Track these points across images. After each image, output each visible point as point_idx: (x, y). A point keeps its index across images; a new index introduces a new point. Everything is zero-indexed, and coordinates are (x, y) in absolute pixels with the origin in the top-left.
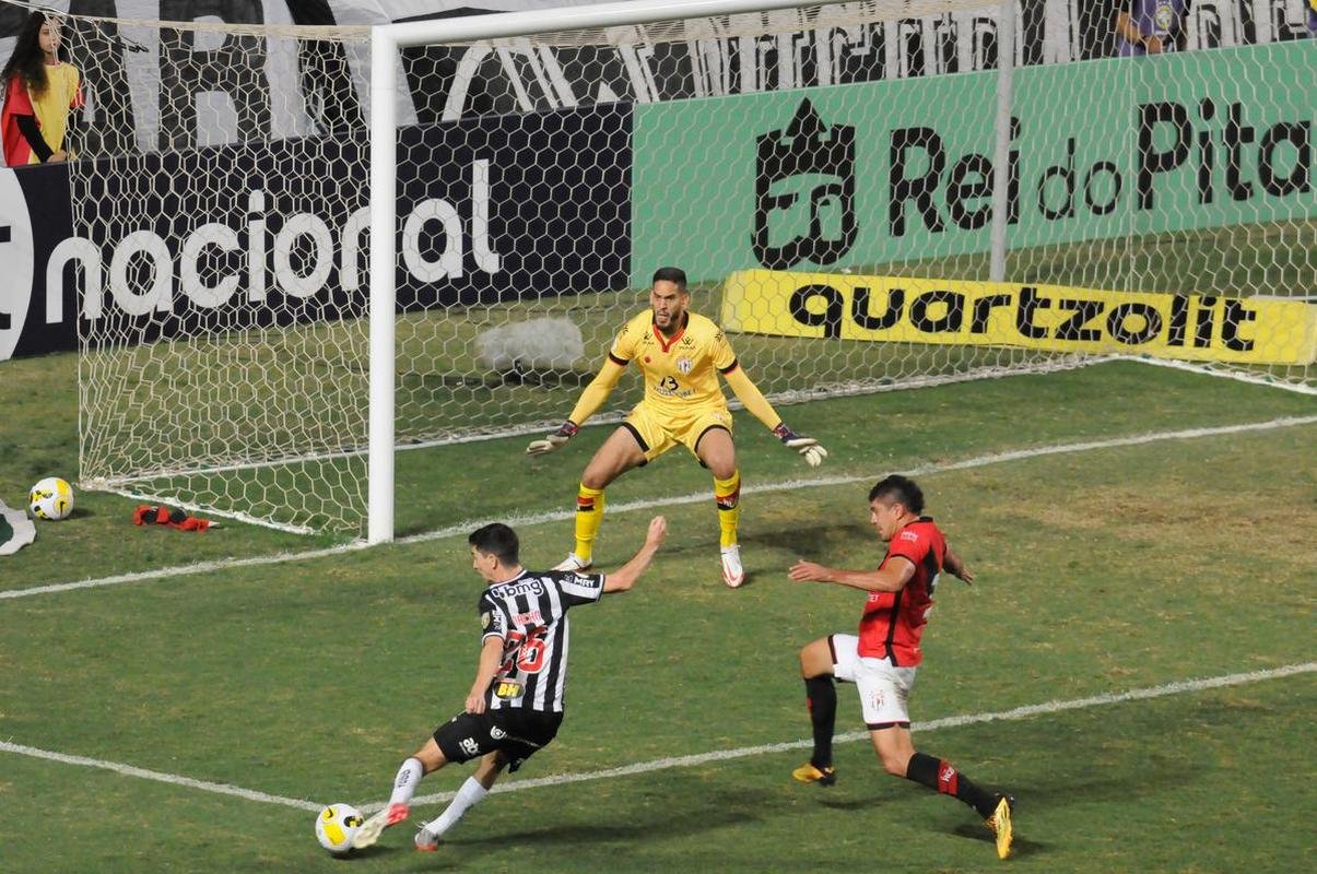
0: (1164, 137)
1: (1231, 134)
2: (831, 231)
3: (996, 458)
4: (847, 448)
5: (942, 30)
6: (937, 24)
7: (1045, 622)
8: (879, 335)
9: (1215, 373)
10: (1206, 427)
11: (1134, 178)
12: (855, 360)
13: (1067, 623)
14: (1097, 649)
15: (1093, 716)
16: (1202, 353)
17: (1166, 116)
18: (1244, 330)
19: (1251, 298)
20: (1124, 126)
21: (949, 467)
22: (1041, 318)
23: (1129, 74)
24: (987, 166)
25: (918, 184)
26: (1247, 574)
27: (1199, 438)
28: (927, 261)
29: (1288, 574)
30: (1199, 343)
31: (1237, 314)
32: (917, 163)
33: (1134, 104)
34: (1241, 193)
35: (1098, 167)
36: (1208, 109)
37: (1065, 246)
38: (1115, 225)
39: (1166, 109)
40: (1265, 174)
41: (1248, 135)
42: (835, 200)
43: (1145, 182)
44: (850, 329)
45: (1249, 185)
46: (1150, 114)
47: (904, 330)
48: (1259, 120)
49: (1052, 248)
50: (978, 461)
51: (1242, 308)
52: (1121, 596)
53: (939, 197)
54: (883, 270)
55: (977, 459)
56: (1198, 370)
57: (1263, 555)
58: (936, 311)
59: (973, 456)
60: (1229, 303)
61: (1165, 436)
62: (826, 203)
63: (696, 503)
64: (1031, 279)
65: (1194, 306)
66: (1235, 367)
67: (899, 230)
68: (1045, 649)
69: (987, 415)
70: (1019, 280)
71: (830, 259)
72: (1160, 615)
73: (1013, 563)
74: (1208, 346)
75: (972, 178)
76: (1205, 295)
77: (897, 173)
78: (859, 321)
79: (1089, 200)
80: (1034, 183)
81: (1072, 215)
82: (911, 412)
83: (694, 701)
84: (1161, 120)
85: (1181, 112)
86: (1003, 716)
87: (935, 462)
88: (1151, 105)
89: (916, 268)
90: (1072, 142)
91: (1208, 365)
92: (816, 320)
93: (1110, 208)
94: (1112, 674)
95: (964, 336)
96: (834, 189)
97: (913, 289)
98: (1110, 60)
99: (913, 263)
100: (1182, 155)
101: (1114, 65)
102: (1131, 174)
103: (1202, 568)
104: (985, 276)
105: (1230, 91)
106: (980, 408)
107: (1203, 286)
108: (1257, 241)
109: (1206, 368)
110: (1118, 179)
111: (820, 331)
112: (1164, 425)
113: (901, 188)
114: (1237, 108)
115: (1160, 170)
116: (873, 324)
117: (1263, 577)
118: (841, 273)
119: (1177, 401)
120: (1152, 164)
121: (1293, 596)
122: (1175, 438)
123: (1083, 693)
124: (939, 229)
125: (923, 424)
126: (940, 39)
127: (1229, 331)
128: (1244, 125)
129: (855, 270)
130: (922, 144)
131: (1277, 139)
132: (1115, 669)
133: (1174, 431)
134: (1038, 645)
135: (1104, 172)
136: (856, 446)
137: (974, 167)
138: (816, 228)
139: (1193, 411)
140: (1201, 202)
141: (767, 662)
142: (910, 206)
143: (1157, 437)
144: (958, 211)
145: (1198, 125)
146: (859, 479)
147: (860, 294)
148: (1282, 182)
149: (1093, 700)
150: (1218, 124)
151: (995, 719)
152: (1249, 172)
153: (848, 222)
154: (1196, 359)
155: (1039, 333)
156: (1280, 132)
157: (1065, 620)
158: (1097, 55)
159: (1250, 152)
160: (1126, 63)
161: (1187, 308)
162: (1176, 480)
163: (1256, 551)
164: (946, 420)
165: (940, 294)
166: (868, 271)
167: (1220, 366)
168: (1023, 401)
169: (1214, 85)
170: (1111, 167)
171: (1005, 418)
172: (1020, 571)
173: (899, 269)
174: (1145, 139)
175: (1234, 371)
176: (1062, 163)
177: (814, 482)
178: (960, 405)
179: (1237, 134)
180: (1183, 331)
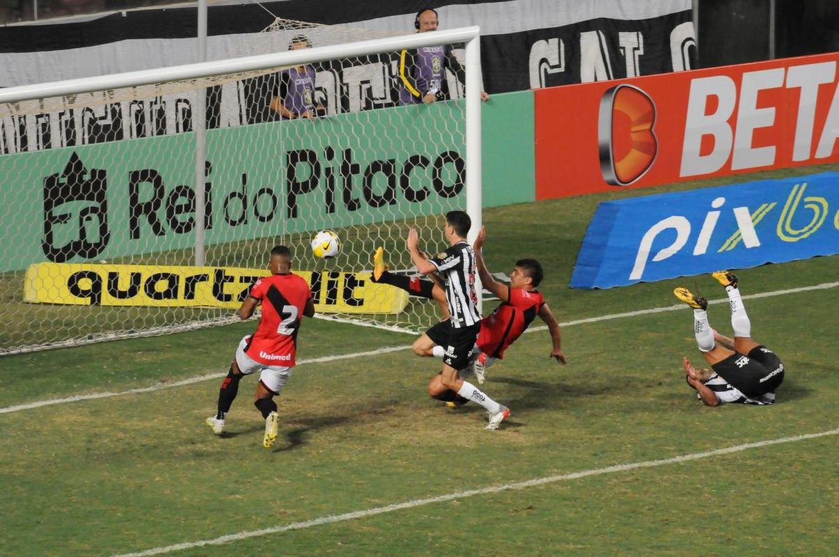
0: (303, 171)
1: (345, 169)
2: (93, 237)
3: (202, 378)
4: (107, 375)
7: (237, 482)
8: (127, 302)
9: (340, 320)
10: (336, 355)
11: (285, 199)
12: (112, 318)
13: (249, 482)
14: (270, 498)
15: (269, 541)
16: (331, 308)
17: (303, 158)
18: (357, 293)
19: (361, 272)
20: (277, 164)
21: (173, 385)
22: (228, 288)
23: (279, 133)
24: (192, 194)
25: (148, 205)
26: (364, 447)
27: (331, 361)
28: (156, 254)
29: (389, 447)
30: (329, 302)
31: (352, 283)
32: (146, 192)
33: (284, 151)
34: (352, 206)
35: (262, 191)
36: (330, 154)
37: (242, 242)
38: (274, 228)
39: (303, 154)
40: (367, 193)
41: (356, 169)
42: (95, 217)
43: (291, 200)
44: (107, 299)
45: (357, 200)
46: (293, 157)
47: (142, 299)
48: (363, 159)
49: (235, 244)
50: (190, 381)
51: (356, 279)
52: (285, 463)
53: (161, 214)
54: (127, 261)
55: (190, 379)
56: (329, 318)
57: (373, 435)
58: (162, 286)
59: (187, 378)
60: (347, 276)
61: (309, 361)
62: (89, 219)
63: (11, 412)
64: (222, 264)
65: (325, 278)
66: (352, 316)
67: (137, 235)
68: (237, 499)
69: (195, 351)
70: (215, 264)
71: (93, 254)
72: (310, 475)
73: (215, 445)
74: (335, 303)
75: (182, 201)
76: (331, 271)
77: (134, 199)
78: (113, 293)
79: (257, 213)
80: (222, 203)
81: (246, 223)
82: (148, 350)
83: (14, 539)
84: (301, 161)
85: (313, 155)
86: (210, 542)
87: (163, 382)
88: (294, 151)
89: (148, 259)
90: (244, 176)
91: (335, 315)
92: (85, 293)
93: (270, 217)
94: (280, 513)
95: (181, 301)
96: (94, 210)
97: (147, 272)
98: (267, 123)
99: (147, 256)
100: (315, 183)
101: (270, 127)
102: (282, 195)
103: (335, 445)
104: (193, 264)
105: (343, 141)
106: (190, 347)
107: (329, 266)
108: (363, 236)
109: (334, 318)
110: (275, 199)
111: (87, 300)
112: (308, 354)
113: (137, 209)
114: (348, 152)
115: (301, 193)
116: (122, 295)
117: (374, 449)
118: (101, 263)
119: (316, 339)
120: (296, 188)
121: (393, 461)
122: (316, 362)
123: (263, 526)
124: (162, 234)
125: (155, 358)
127: (347, 294)
128: (353, 163)
129: (109, 261)
130: (150, 180)
131: (374, 171)
132: (282, 510)
133: (314, 358)
134: (232, 497)
135: (266, 195)
136: (113, 373)
137: (184, 194)
138: (83, 233)
139: (327, 345)
140: (327, 212)
141: (60, 512)
142: (143, 220)
143: (304, 362)
144: (174, 223)
145: (324, 163)
146: (115, 394)
147: (113, 276)
148: (377, 198)
149: (269, 530)
150: (337, 162)
151: (206, 545)
152: (357, 192)
153: (103, 229)
154: (327, 312)
155: (228, 298)
156: (376, 166)
157: (249, 480)
158: (259, 121)
159: (357, 180)
160: (277, 126)
161: (320, 279)
162: (317, 389)
163: (369, 433)
164: (168, 355)
165: (166, 275)
166: (117, 261)
167: (343, 316)
168: (219, 341)
169: (333, 139)
170: (270, 191)
171: (207, 353)
172: (219, 449)
173: (137, 260)
174: (291, 173)
175: (351, 319)
176: (239, 190)
177: (86, 397)
178: (178, 345)
179: (349, 169)
180: (318, 294)
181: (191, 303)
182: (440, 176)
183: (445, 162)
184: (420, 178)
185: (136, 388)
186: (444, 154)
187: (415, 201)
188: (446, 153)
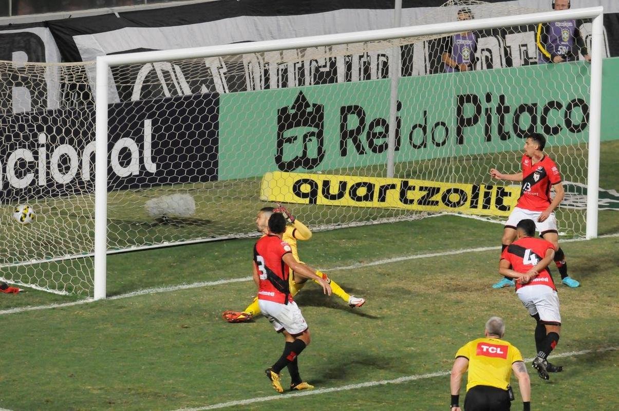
0: (469, 110)
1: (499, 110)
2: (312, 154)
3: (389, 261)
4: (320, 256)
5: (363, 60)
6: (361, 57)
7: (412, 338)
9: (492, 221)
10: (488, 247)
11: (454, 131)
12: (324, 215)
13: (421, 339)
14: (436, 351)
15: (434, 382)
16: (486, 212)
17: (468, 101)
19: (510, 186)
20: (449, 105)
21: (367, 265)
23: (452, 82)
24: (384, 123)
25: (352, 132)
26: (507, 316)
27: (485, 251)
28: (357, 168)
29: (526, 316)
30: (485, 207)
31: (503, 193)
32: (353, 122)
33: (454, 95)
34: (504, 136)
35: (437, 124)
36: (488, 98)
37: (423, 161)
38: (446, 152)
39: (468, 97)
40: (515, 128)
41: (507, 110)
42: (314, 139)
43: (459, 131)
45: (508, 133)
46: (462, 100)
47: (347, 200)
48: (513, 103)
49: (417, 162)
50: (381, 262)
51: (505, 191)
52: (448, 326)
53: (363, 138)
54: (337, 172)
55: (380, 261)
56: (484, 219)
57: (514, 306)
58: (362, 192)
59: (378, 260)
60: (499, 188)
61: (469, 250)
62: (310, 140)
63: (248, 281)
64: (408, 176)
65: (482, 190)
66: (501, 219)
67: (344, 153)
68: (412, 350)
69: (385, 240)
70: (402, 177)
71: (311, 168)
72: (466, 334)
73: (397, 310)
74: (489, 208)
75: (379, 129)
76: (487, 185)
77: (343, 126)
79: (434, 140)
81: (425, 146)
82: (350, 239)
83: (247, 374)
84: (466, 102)
85: (475, 98)
86: (392, 382)
87: (360, 262)
88: (461, 96)
89: (352, 171)
90: (425, 113)
91: (489, 217)
92: (305, 196)
93: (444, 143)
94: (443, 362)
95: (375, 203)
96: (313, 134)
97: (351, 181)
98: (442, 74)
99: (351, 169)
100: (476, 120)
101: (445, 77)
102: (453, 126)
103: (485, 313)
104: (385, 176)
105: (499, 89)
106: (381, 237)
107: (486, 181)
108: (512, 159)
109: (488, 219)
110: (447, 130)
111: (307, 201)
112: (468, 246)
113: (345, 134)
114: (502, 98)
115: (466, 126)
117: (514, 317)
118: (317, 173)
119: (474, 234)
120: (463, 122)
121: (528, 326)
122: (473, 252)
123: (430, 371)
124: (362, 153)
125: (355, 244)
126: (362, 64)
128: (505, 105)
129: (323, 173)
130: (353, 113)
131: (521, 112)
132: (445, 360)
133: (472, 248)
134: (409, 349)
135: (440, 126)
136: (324, 255)
137: (378, 124)
138: (305, 153)
139: (482, 239)
140: (485, 141)
142: (350, 141)
143: (465, 251)
144: (371, 144)
145: (484, 105)
148: (523, 132)
149: (434, 374)
150: (494, 104)
151: (388, 383)
152: (508, 127)
153: (320, 150)
154: (484, 214)
156: (522, 109)
157: (421, 337)
158: (436, 72)
159: (509, 118)
160: (450, 76)
161: (479, 190)
162: (473, 271)
163: (511, 305)
164: (366, 243)
165: (365, 184)
166: (330, 173)
167: (494, 218)
168: (403, 234)
169: (491, 86)
170: (443, 124)
171: (393, 242)
172: (400, 314)
173: (344, 172)
174: (459, 111)
175: (501, 220)
176: (420, 122)
178: (372, 236)
179: (503, 110)
180: (477, 201)
181: (382, 205)
182: (570, 117)
183: (574, 107)
184: (555, 118)
185: (340, 266)
186: (574, 101)
187: (551, 135)
188: (575, 100)
